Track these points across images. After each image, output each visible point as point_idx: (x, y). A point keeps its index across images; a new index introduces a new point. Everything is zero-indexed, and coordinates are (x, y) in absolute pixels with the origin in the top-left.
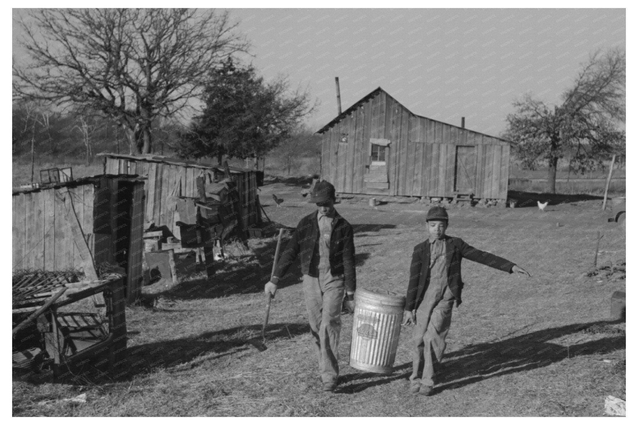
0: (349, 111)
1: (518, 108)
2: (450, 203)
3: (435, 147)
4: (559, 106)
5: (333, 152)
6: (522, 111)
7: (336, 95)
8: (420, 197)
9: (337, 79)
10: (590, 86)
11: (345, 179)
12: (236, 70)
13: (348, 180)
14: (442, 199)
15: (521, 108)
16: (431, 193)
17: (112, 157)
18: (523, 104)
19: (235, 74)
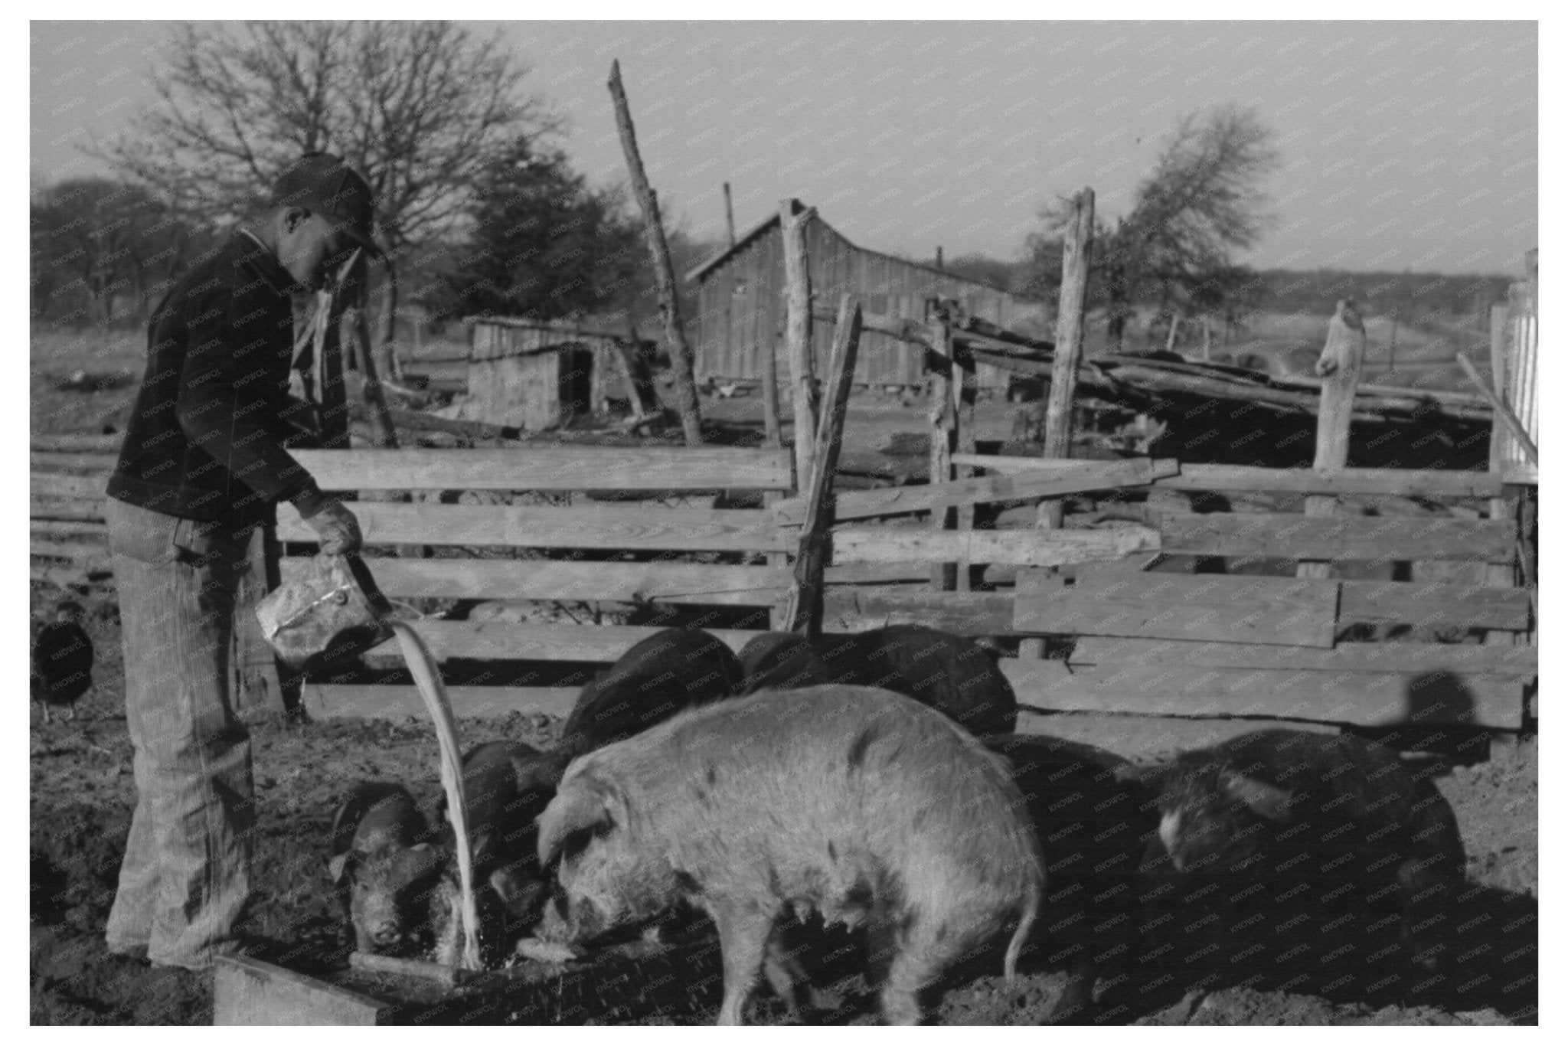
0: (747, 243)
1: (1046, 221)
2: (916, 394)
3: (891, 301)
4: (1125, 218)
5: (719, 312)
6: (1055, 227)
7: (724, 213)
8: (866, 386)
9: (727, 187)
10: (1186, 178)
11: (742, 356)
12: (534, 159)
13: (748, 358)
14: (903, 388)
15: (1053, 220)
16: (885, 378)
17: (483, 323)
18: (1058, 213)
19: (532, 167)
